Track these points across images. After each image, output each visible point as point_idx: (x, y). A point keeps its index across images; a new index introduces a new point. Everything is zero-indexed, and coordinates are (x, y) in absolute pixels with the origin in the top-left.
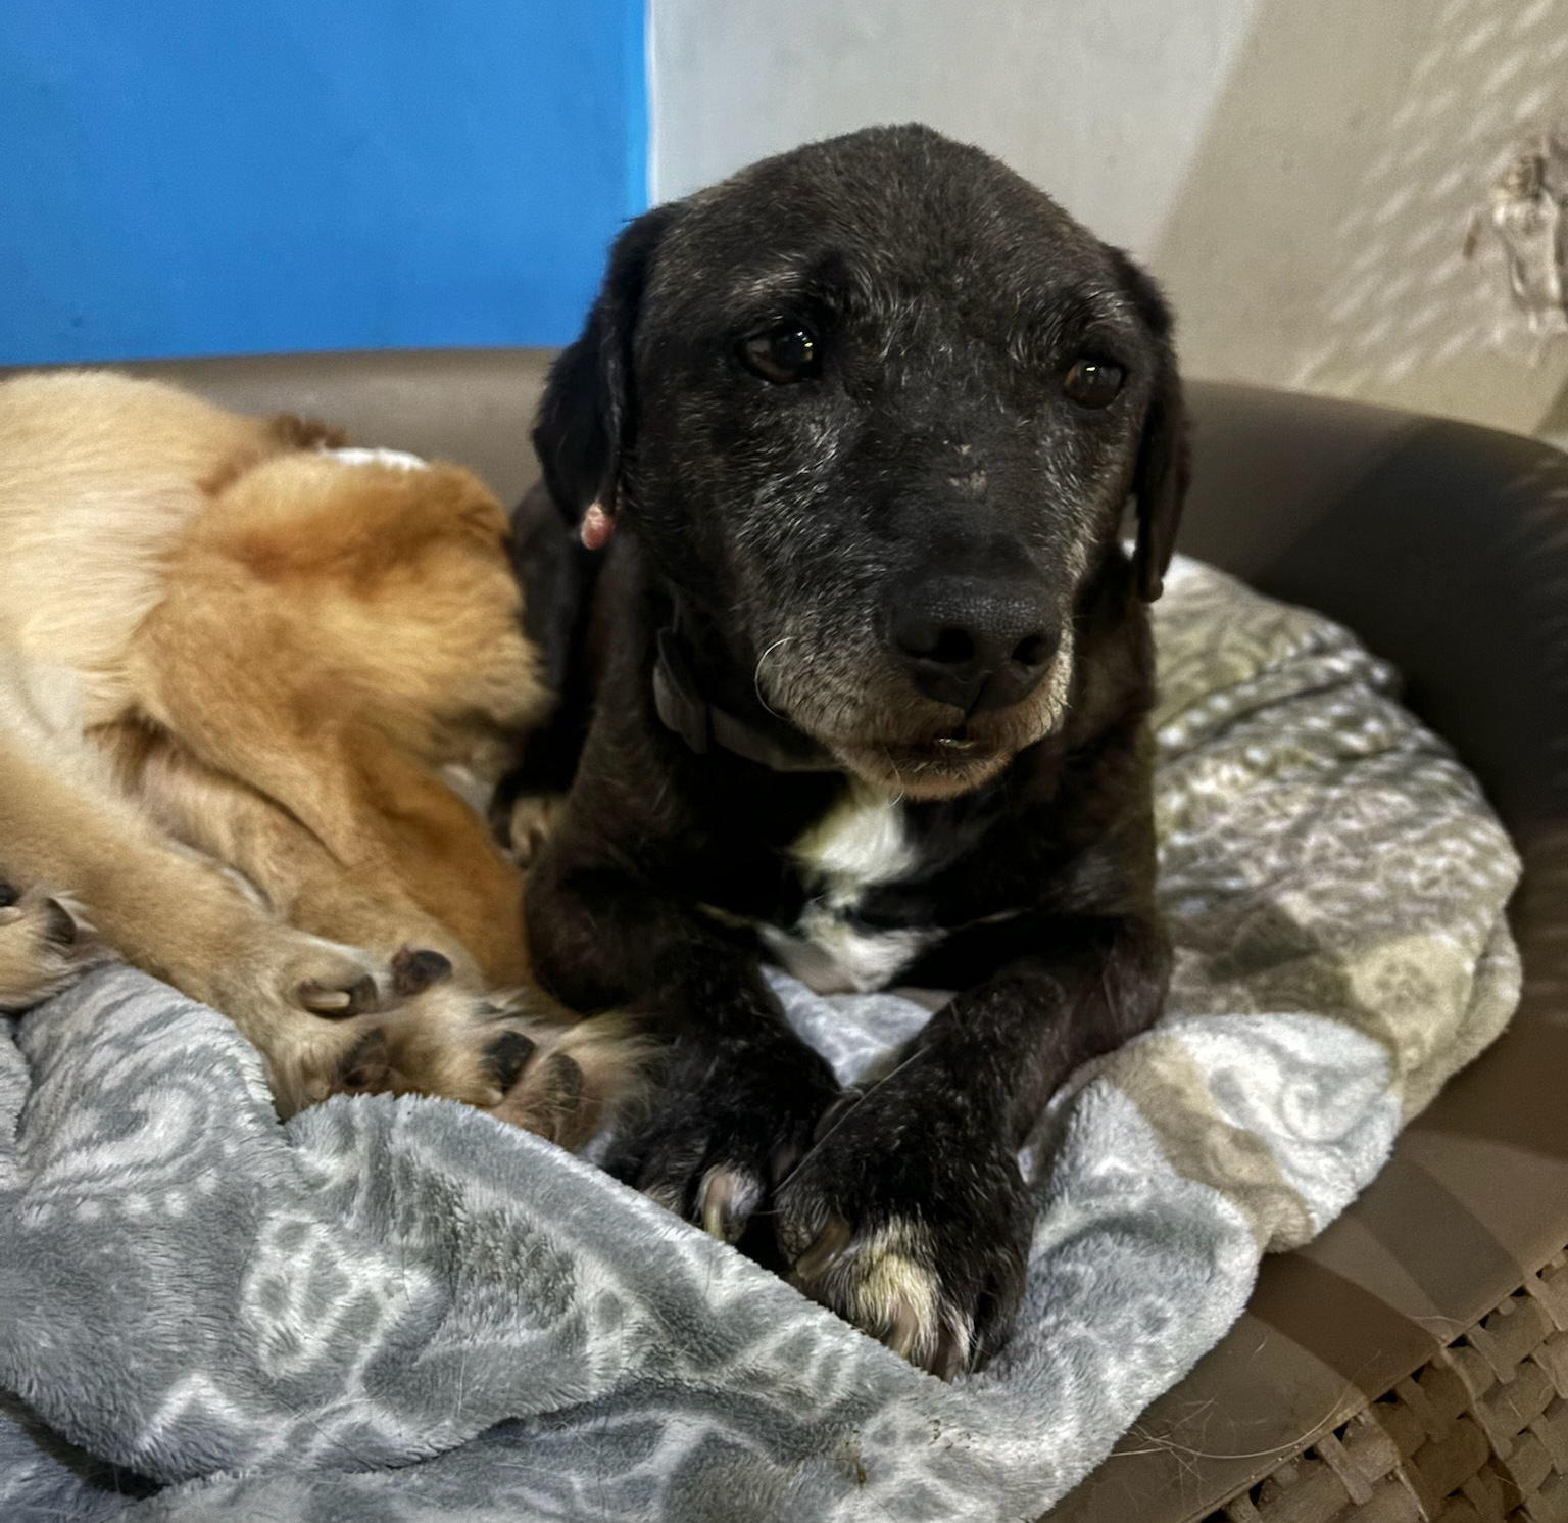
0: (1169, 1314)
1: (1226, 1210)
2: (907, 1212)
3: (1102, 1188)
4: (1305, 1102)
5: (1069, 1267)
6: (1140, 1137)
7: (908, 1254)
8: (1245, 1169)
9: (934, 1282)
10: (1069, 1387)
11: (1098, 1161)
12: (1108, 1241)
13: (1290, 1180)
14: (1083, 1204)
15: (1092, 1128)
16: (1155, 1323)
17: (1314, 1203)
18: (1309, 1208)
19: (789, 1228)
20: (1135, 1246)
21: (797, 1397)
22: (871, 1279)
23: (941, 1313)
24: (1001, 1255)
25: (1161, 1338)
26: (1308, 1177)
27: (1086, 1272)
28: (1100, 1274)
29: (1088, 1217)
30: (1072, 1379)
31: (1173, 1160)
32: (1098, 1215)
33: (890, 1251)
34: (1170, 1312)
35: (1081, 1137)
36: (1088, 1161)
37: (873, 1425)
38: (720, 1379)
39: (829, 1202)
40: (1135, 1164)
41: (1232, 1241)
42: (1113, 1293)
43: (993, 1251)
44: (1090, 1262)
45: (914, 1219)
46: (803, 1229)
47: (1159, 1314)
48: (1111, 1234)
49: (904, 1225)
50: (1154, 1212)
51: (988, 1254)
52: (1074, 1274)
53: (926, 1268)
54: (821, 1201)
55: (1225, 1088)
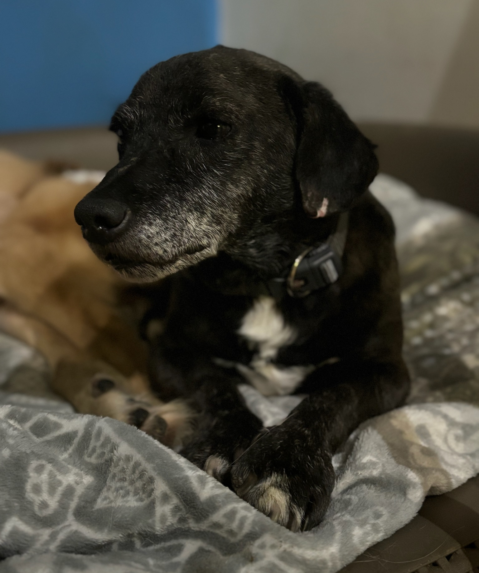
0: (384, 513)
1: (412, 476)
2: (279, 471)
3: (364, 467)
4: (457, 438)
5: (348, 496)
6: (382, 449)
7: (278, 486)
8: (425, 462)
9: (288, 497)
10: (338, 535)
11: (364, 457)
12: (364, 487)
13: (444, 467)
14: (355, 473)
15: (362, 445)
16: (378, 516)
17: (453, 475)
18: (450, 477)
19: (235, 478)
20: (376, 489)
21: (231, 532)
22: (264, 495)
23: (290, 507)
24: (317, 488)
25: (379, 522)
26: (453, 466)
27: (354, 499)
28: (360, 499)
29: (357, 478)
30: (340, 533)
31: (395, 458)
32: (361, 477)
33: (272, 485)
34: (384, 512)
35: (358, 448)
36: (360, 457)
37: (258, 542)
38: (204, 526)
39: (249, 468)
40: (379, 459)
41: (414, 488)
42: (363, 505)
43: (314, 487)
44: (356, 495)
45: (282, 474)
46: (240, 478)
47: (380, 513)
48: (366, 485)
49: (278, 476)
50: (383, 476)
51: (312, 488)
52: (350, 499)
53: (286, 492)
54: (247, 468)
55: (422, 431)
